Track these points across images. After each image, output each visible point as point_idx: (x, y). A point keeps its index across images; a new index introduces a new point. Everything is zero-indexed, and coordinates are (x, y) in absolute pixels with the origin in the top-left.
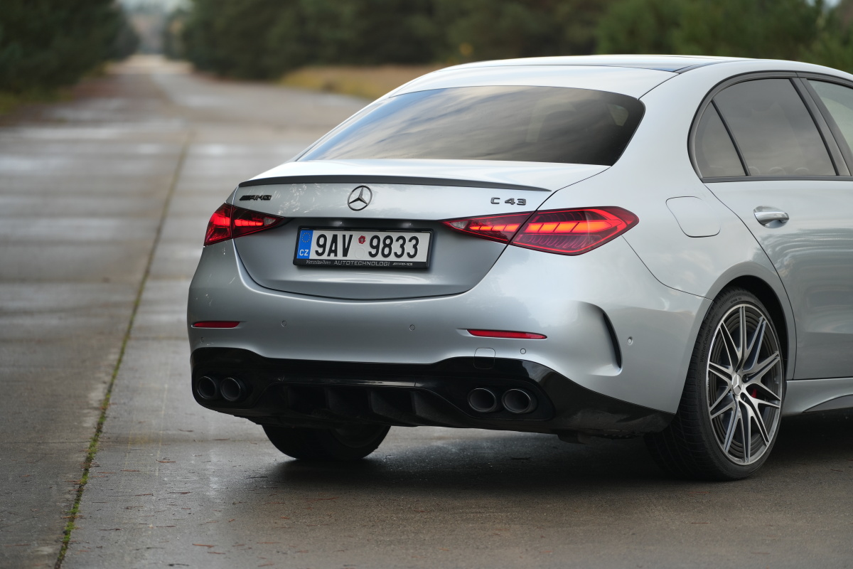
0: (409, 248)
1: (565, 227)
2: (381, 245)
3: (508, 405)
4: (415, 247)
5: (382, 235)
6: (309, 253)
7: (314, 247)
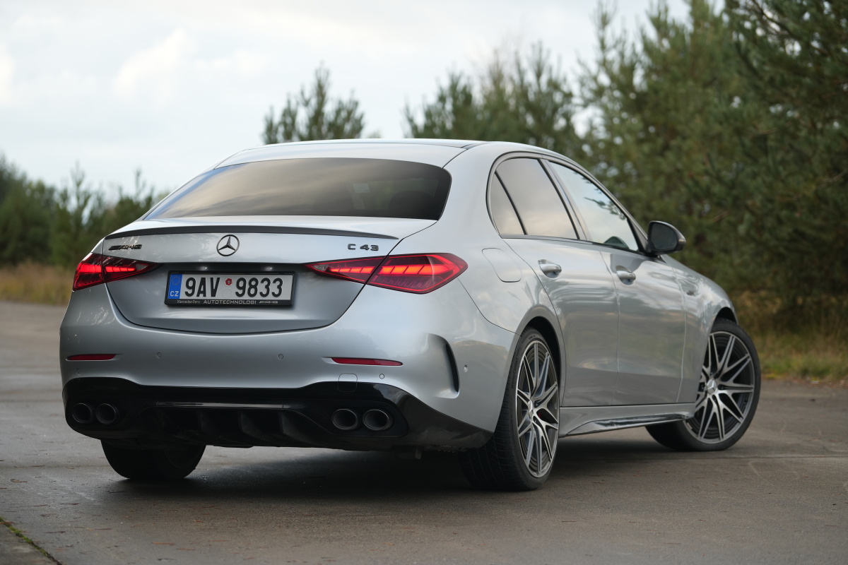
0: (274, 288)
1: (413, 270)
2: (247, 287)
3: (368, 424)
4: (279, 287)
5: (248, 278)
6: (179, 294)
7: (184, 289)
